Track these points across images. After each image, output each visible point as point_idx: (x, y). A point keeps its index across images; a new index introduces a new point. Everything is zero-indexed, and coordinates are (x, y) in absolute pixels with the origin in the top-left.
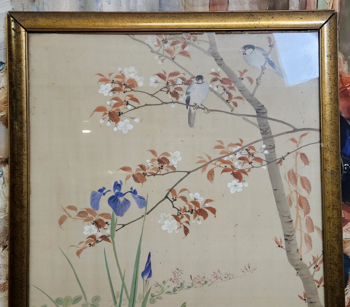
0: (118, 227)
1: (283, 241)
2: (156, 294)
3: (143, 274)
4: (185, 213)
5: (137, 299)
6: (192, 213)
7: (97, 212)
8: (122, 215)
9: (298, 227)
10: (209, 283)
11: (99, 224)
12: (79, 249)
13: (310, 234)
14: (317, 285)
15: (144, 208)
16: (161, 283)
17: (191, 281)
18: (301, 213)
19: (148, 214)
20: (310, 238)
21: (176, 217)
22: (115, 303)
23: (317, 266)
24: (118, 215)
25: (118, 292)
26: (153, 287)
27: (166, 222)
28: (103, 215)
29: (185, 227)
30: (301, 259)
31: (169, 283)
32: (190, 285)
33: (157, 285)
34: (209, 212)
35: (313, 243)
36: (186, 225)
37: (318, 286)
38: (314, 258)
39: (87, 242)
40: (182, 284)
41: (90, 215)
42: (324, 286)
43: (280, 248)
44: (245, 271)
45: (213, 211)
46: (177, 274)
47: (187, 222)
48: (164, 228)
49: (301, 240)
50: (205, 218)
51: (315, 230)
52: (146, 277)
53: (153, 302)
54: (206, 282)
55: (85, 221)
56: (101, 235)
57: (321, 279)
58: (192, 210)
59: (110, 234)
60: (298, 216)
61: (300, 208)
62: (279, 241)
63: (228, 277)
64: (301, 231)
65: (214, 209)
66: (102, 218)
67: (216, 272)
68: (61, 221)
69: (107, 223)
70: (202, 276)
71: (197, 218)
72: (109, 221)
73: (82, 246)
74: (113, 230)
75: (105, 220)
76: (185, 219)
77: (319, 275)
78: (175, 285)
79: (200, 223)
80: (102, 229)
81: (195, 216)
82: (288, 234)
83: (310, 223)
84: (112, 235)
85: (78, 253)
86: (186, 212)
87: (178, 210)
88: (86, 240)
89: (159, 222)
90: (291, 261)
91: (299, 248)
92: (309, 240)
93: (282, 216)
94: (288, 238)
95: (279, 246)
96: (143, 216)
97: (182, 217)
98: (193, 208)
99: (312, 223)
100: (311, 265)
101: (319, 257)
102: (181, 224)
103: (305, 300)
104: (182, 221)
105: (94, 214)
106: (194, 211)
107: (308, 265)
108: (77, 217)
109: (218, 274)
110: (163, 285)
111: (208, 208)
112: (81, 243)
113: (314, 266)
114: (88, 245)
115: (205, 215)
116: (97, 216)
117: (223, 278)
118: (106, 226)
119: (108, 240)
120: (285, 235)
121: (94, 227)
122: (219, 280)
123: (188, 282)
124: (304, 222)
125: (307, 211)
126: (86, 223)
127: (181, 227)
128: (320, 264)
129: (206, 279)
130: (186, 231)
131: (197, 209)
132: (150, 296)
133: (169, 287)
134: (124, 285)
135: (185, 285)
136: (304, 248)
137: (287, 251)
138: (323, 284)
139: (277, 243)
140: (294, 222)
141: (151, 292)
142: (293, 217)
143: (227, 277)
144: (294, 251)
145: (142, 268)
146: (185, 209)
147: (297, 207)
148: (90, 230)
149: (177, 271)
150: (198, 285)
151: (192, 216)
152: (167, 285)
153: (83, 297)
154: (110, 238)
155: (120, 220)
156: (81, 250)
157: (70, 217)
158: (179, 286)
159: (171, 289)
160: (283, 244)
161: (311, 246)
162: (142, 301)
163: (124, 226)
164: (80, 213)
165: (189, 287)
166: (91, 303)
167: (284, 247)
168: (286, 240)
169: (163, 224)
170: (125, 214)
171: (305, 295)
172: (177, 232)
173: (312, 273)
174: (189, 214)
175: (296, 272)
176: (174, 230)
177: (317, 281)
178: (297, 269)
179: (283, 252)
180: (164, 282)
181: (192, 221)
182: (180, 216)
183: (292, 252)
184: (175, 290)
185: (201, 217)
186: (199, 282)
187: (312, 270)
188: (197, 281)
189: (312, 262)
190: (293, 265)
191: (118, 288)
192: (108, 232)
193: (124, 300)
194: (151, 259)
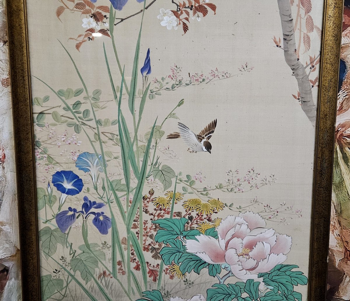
0: (116, 21)
1: (282, 40)
2: (155, 90)
3: (142, 70)
4: (184, 9)
5: (136, 93)
6: (191, 9)
7: (94, 4)
8: (120, 9)
9: (298, 27)
10: (206, 81)
11: (97, 17)
12: (78, 42)
13: (309, 34)
14: (312, 84)
15: (143, 2)
16: (160, 80)
17: (189, 79)
18: (303, 11)
19: (146, 8)
20: (309, 38)
21: (175, 13)
22: (116, 97)
23: (313, 66)
24: (116, 8)
25: (118, 87)
26: (152, 83)
27: (165, 18)
28: (100, 7)
29: (184, 24)
30: (298, 59)
31: (168, 80)
32: (188, 82)
33: (156, 81)
34: (209, 9)
35: (311, 43)
36: (186, 22)
37: (313, 86)
38: (311, 58)
39: (86, 36)
40: (180, 81)
41: (87, 7)
42: (319, 86)
43: (278, 48)
44: (243, 70)
45: (213, 7)
46: (175, 71)
47: (187, 19)
48: (163, 24)
49: (300, 40)
50: (204, 16)
51: (315, 30)
52: (145, 74)
53: (152, 97)
54: (204, 80)
55: (83, 13)
56: (99, 29)
57: (316, 79)
58: (192, 6)
59: (108, 28)
60: (298, 15)
61: (301, 6)
62: (278, 40)
63: (226, 75)
64: (301, 31)
65: (214, 5)
66: (100, 11)
67: (214, 70)
68: (59, 12)
69: (105, 16)
70: (200, 74)
71: (196, 15)
72: (108, 15)
73: (81, 39)
74: (112, 23)
75: (104, 14)
76: (184, 15)
77: (314, 75)
78: (173, 82)
79: (199, 20)
80: (101, 22)
81: (195, 13)
82: (287, 34)
83: (310, 23)
84: (111, 30)
85: (78, 46)
86: (185, 7)
87: (177, 5)
88: (84, 33)
89: (158, 17)
90: (288, 61)
91: (297, 48)
92: (307, 40)
93: (282, 15)
94: (287, 38)
95: (277, 46)
96: (142, 11)
97: (182, 13)
98: (193, 4)
99: (312, 22)
100: (307, 66)
101: (316, 58)
102: (180, 20)
103: (299, 99)
104: (181, 17)
105: (92, 6)
106: (194, 7)
107: (305, 65)
108: (75, 9)
109: (216, 72)
110: (161, 81)
111: (207, 4)
112: (80, 36)
113: (310, 66)
114: (86, 38)
115: (205, 12)
116: (95, 9)
117: (221, 77)
118: (105, 20)
119: (107, 35)
120: (285, 35)
121: (92, 20)
122: (217, 78)
123: (186, 79)
124: (304, 21)
125: (308, 11)
126: (85, 15)
127: (180, 24)
128: (316, 64)
129: (204, 78)
130: (186, 28)
131: (197, 5)
132: (149, 92)
133: (167, 83)
134: (123, 80)
135: (184, 83)
136: (302, 48)
137: (285, 51)
138: (317, 84)
139: (276, 42)
140: (294, 21)
141: (150, 88)
142: (294, 16)
143: (224, 75)
144: (291, 51)
145: (141, 64)
146: (184, 4)
147: (298, 6)
148: (89, 23)
149: (176, 68)
150: (196, 83)
151: (191, 12)
152: (165, 81)
153: (84, 89)
154: (109, 32)
155: (119, 14)
156: (81, 43)
157: (68, 8)
158: (178, 83)
159: (169, 86)
160: (282, 44)
161: (309, 46)
162: (142, 96)
163: (122, 20)
164: (77, 4)
165: (187, 85)
166: (92, 96)
167: (282, 47)
168: (285, 39)
169: (162, 20)
170: (124, 8)
171: (299, 95)
172: (176, 28)
173: (307, 73)
174: (189, 10)
175: (292, 71)
176: (173, 27)
177: (311, 81)
178: (293, 69)
179: (281, 52)
180: (163, 79)
181: (192, 18)
182: (179, 12)
183: (289, 52)
184: (173, 87)
185: (201, 14)
186: (197, 80)
187: (308, 70)
188: (195, 78)
189: (309, 62)
190: (290, 65)
191: (117, 83)
192: (107, 26)
193: (124, 95)
194: (150, 55)
